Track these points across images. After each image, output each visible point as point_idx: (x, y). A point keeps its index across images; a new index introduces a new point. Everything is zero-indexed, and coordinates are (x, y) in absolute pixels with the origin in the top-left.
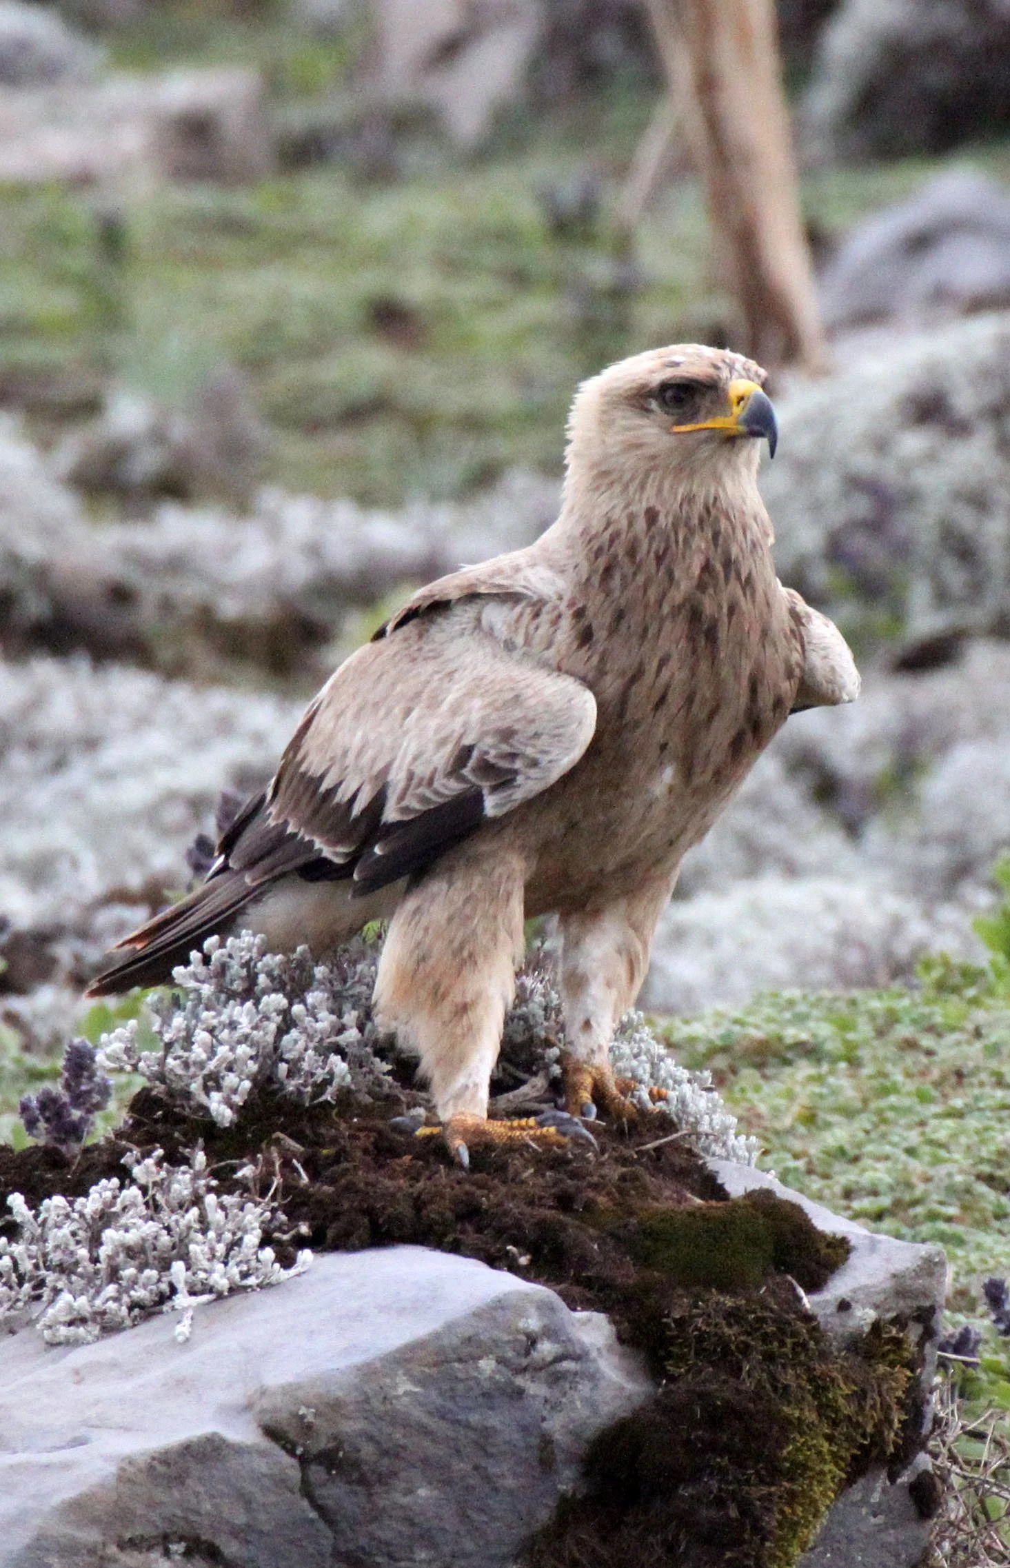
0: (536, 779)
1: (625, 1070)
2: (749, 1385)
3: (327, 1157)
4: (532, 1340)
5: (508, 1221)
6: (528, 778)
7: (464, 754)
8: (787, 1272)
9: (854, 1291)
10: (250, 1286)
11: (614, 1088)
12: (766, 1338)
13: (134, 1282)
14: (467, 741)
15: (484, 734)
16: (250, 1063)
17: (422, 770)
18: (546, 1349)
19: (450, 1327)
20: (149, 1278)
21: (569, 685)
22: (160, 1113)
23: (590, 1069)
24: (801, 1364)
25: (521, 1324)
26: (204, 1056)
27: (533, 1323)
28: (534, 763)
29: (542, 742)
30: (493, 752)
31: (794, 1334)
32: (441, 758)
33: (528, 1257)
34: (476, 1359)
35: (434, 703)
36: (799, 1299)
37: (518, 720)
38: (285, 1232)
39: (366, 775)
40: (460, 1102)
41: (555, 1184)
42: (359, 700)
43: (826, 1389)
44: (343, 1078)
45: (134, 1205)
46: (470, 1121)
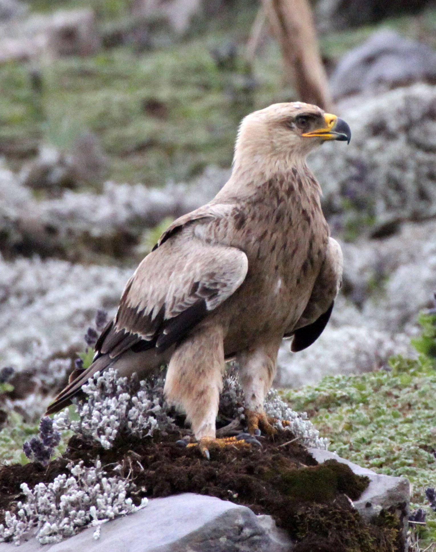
0: (226, 292)
1: (271, 414)
2: (331, 540)
3: (151, 459)
4: (241, 528)
5: (228, 480)
6: (223, 292)
7: (195, 286)
8: (344, 492)
9: (372, 499)
10: (123, 515)
11: (267, 422)
12: (337, 521)
13: (75, 516)
14: (196, 281)
15: (202, 276)
16: (116, 422)
17: (179, 295)
18: (247, 531)
19: (206, 525)
20: (81, 514)
21: (234, 251)
22: (81, 446)
23: (257, 415)
24: (352, 529)
25: (236, 522)
26: (97, 421)
27: (241, 521)
28: (225, 285)
29: (227, 277)
30: (207, 283)
31: (349, 518)
32: (186, 289)
33: (237, 494)
34: (218, 538)
35: (181, 268)
36: (350, 503)
37: (216, 269)
38: (135, 491)
39: (156, 302)
40: (204, 432)
41: (246, 464)
42: (150, 273)
43: (363, 539)
44: (155, 426)
45: (73, 484)
46: (209, 440)
